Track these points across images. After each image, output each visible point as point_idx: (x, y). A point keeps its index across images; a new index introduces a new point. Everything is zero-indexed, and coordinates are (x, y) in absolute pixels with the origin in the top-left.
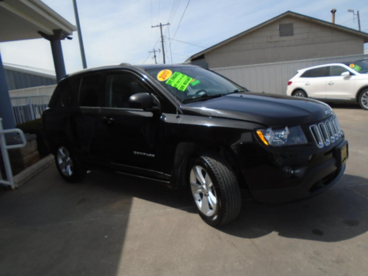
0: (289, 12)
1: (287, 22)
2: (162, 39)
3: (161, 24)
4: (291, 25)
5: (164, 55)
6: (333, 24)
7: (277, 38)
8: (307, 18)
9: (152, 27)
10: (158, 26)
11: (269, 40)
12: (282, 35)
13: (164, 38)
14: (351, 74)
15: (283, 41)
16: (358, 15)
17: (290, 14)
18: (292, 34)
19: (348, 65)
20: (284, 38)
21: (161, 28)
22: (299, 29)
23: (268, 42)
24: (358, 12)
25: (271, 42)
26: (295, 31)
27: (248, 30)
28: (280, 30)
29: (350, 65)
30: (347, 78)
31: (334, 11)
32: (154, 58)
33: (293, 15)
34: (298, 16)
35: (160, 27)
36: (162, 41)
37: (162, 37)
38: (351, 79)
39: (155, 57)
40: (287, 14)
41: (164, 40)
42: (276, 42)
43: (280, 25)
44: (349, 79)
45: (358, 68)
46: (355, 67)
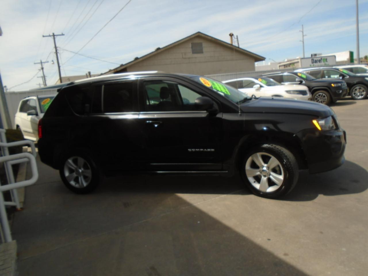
0: (199, 32)
1: (197, 41)
2: (56, 51)
3: (53, 34)
4: (201, 44)
5: (59, 67)
6: (232, 45)
7: (190, 55)
8: (213, 39)
9: (44, 36)
10: (50, 36)
11: (184, 57)
12: (194, 52)
13: (58, 49)
14: (261, 86)
15: (196, 58)
16: (237, 38)
17: (200, 34)
18: (201, 52)
19: (257, 79)
20: (196, 55)
21: (54, 39)
22: (207, 48)
23: (183, 58)
24: (237, 36)
25: (185, 58)
26: (204, 50)
27: (166, 46)
28: (192, 48)
29: (259, 79)
30: (258, 90)
31: (232, 34)
32: (41, 71)
33: (203, 35)
34: (206, 37)
35: (52, 37)
36: (56, 53)
37: (56, 47)
38: (261, 90)
39: (42, 69)
40: (198, 34)
41: (58, 51)
42: (189, 58)
43: (192, 43)
44: (260, 91)
45: (264, 81)
46: (262, 81)
